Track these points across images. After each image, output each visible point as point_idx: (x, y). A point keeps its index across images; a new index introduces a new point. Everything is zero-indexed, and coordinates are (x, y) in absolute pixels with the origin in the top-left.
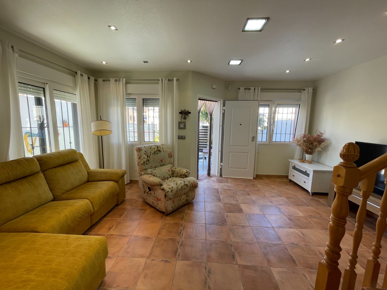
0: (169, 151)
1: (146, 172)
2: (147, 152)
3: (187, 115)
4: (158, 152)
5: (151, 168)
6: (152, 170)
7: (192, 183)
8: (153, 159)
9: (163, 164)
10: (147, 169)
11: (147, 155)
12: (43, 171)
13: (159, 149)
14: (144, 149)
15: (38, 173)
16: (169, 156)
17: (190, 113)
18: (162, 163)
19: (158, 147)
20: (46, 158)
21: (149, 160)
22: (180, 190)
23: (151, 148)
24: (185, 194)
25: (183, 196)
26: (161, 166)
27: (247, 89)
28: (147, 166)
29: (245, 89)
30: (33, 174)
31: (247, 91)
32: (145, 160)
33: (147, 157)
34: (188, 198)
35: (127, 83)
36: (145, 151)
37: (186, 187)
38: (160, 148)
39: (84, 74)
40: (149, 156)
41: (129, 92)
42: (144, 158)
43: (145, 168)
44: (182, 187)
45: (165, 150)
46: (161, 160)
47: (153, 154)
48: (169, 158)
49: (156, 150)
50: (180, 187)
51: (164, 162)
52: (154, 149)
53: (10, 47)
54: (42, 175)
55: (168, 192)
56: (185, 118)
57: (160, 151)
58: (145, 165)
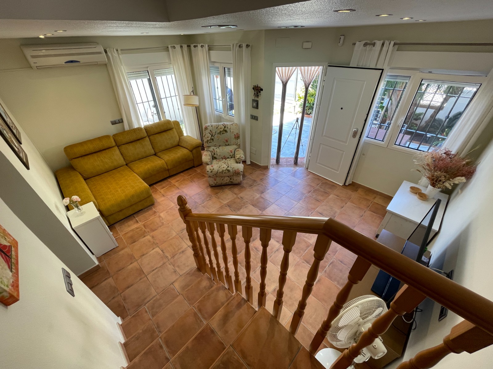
0: (236, 132)
1: (208, 149)
2: (212, 131)
3: (260, 92)
4: (224, 132)
5: (215, 146)
6: (214, 148)
7: (235, 170)
8: (218, 138)
9: (228, 145)
10: (210, 147)
11: (211, 134)
12: (149, 136)
13: (226, 129)
14: (210, 128)
15: (145, 137)
16: (235, 137)
17: (262, 90)
18: (227, 143)
19: (225, 127)
20: (149, 128)
21: (213, 139)
22: (220, 172)
23: (217, 128)
24: (228, 176)
25: (225, 178)
26: (226, 145)
27: (370, 44)
28: (210, 144)
29: (365, 45)
30: (142, 138)
31: (368, 47)
32: (209, 139)
33: (211, 136)
34: (231, 180)
35: (210, 49)
36: (211, 131)
37: (227, 172)
38: (228, 128)
39: (175, 45)
40: (213, 135)
41: (213, 60)
42: (208, 137)
43: (208, 145)
44: (223, 171)
45: (232, 131)
46: (226, 140)
47: (218, 133)
48: (235, 140)
49: (222, 130)
50: (221, 170)
51: (229, 143)
52: (221, 128)
53: (115, 50)
54: (147, 139)
55: (208, 171)
56: (258, 96)
57: (226, 131)
58: (208, 143)
